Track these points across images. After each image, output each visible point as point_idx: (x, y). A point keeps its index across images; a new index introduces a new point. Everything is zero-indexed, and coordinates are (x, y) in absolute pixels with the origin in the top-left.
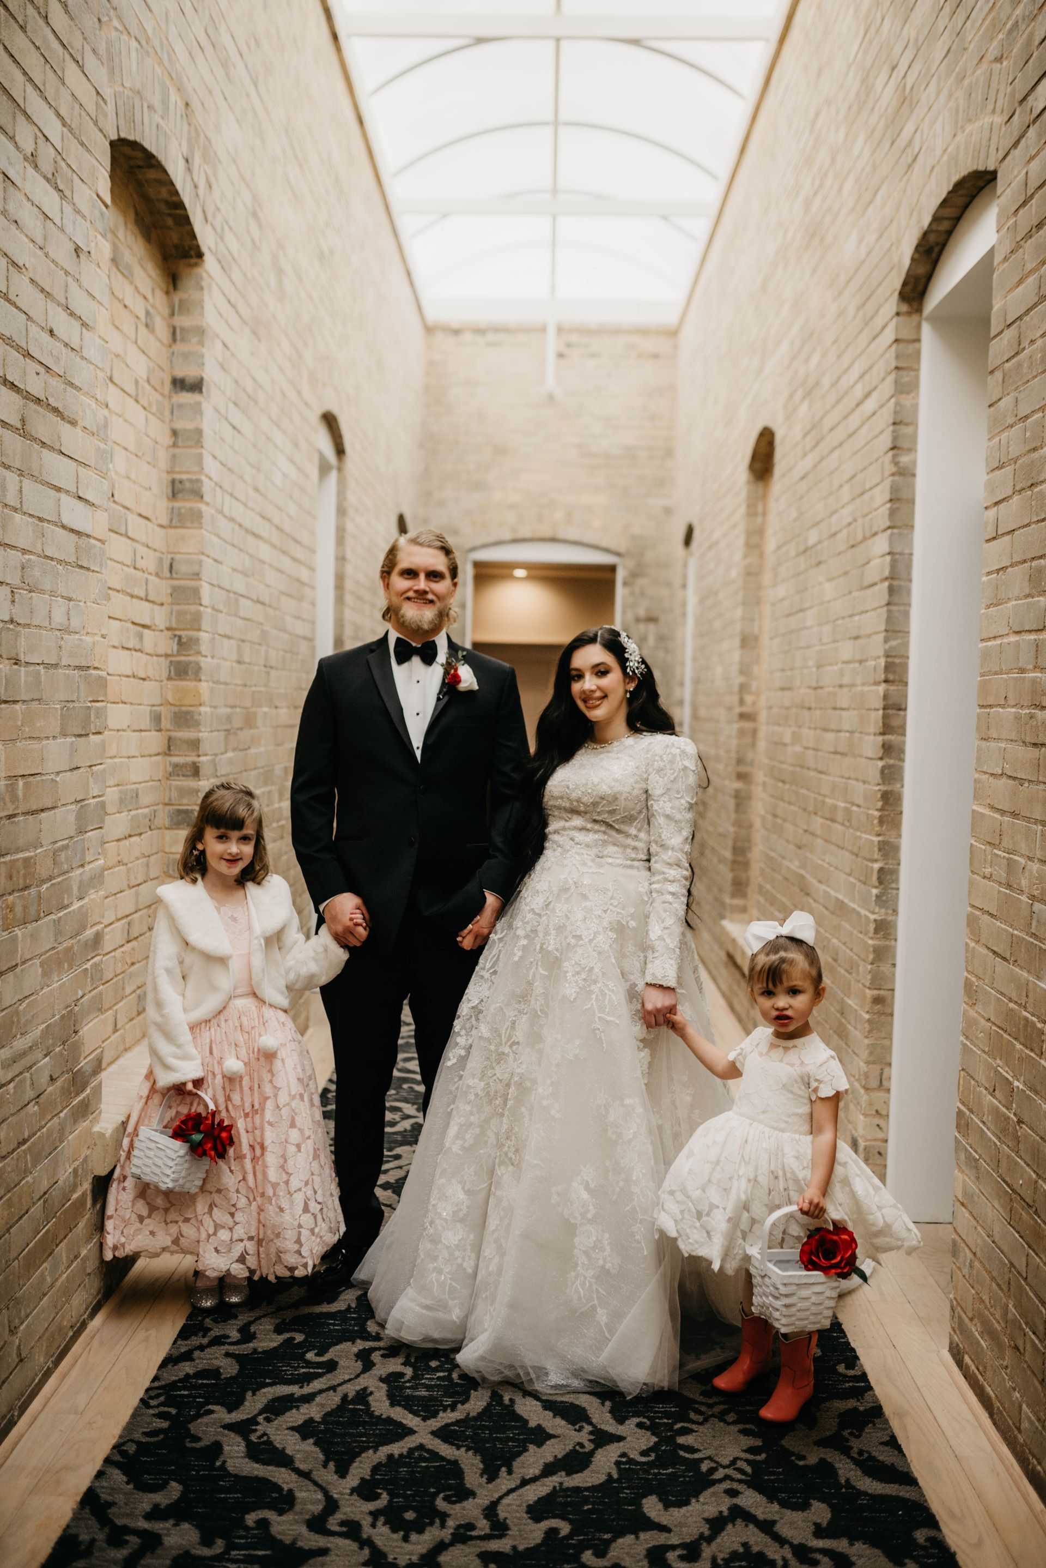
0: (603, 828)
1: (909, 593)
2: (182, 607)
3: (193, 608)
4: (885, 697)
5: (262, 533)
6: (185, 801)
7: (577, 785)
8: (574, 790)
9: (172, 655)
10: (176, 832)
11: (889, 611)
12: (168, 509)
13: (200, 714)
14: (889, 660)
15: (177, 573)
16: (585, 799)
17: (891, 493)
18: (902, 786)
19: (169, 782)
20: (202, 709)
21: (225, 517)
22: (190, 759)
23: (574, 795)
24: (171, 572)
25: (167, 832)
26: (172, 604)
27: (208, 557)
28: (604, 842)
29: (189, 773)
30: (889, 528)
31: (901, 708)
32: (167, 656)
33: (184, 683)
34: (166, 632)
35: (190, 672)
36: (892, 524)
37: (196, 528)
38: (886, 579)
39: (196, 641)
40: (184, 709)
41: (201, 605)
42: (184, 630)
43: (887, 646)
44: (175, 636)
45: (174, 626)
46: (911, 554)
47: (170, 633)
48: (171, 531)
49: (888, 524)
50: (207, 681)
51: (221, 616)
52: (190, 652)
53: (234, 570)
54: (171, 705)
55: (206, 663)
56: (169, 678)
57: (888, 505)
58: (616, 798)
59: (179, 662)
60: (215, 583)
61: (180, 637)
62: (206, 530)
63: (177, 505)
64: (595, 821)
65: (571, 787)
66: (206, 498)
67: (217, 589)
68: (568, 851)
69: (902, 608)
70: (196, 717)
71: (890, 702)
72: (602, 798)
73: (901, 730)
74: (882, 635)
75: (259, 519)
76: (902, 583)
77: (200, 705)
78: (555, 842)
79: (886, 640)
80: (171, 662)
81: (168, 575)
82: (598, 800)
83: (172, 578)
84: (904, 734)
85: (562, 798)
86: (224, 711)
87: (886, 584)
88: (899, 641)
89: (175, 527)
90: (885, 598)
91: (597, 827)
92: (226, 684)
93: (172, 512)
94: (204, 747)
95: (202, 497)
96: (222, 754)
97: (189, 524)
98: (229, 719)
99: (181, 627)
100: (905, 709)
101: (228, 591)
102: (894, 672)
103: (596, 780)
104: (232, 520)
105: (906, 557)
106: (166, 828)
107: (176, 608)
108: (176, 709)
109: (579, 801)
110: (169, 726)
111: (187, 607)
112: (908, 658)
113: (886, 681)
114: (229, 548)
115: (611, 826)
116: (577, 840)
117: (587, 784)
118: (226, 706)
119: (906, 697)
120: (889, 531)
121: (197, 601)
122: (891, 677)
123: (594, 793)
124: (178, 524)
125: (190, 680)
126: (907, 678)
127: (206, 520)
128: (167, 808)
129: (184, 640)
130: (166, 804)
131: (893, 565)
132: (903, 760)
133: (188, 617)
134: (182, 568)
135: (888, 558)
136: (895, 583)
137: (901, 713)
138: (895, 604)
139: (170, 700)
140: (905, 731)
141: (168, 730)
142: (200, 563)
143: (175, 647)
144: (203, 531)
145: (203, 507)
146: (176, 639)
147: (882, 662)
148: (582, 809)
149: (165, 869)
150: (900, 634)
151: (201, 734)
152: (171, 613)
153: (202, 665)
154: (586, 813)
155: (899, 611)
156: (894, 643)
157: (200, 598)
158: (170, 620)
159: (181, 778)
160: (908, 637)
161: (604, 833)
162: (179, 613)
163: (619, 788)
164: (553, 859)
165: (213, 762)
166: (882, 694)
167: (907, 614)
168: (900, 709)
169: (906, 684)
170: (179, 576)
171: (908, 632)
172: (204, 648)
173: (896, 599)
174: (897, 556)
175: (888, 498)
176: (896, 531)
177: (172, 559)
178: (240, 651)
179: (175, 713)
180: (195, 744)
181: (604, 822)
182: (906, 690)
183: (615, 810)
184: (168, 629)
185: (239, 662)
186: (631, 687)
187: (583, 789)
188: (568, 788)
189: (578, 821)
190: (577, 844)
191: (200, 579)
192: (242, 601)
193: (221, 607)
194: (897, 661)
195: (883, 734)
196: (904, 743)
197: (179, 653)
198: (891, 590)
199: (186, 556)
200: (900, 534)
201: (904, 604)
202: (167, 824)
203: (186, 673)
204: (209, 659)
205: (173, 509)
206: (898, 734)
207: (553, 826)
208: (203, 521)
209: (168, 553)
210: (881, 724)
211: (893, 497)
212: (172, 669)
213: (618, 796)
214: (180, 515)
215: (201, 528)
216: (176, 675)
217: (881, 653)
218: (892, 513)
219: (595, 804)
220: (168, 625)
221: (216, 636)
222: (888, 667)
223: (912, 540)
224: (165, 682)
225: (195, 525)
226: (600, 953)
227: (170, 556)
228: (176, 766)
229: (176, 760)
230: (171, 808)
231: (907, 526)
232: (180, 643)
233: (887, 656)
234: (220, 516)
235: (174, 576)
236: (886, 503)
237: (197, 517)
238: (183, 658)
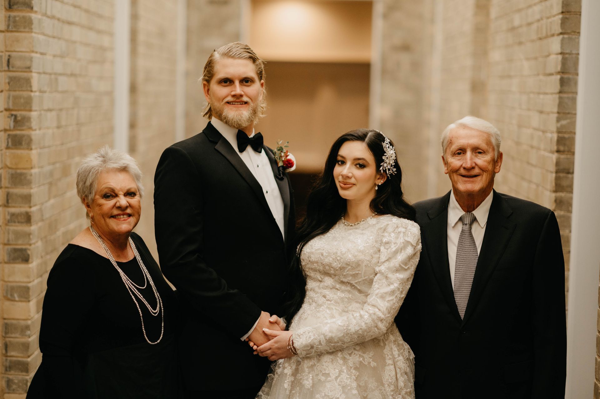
0: (349, 288)
1: (576, 83)
2: (17, 93)
3: (25, 94)
4: (558, 164)
5: (75, 19)
6: (20, 242)
7: (329, 253)
8: (327, 257)
9: (10, 130)
10: (12, 265)
11: (560, 98)
12: (6, 17)
13: (31, 175)
14: (560, 135)
15: (13, 67)
16: (335, 265)
17: (563, 7)
18: (570, 232)
19: (7, 227)
20: (33, 171)
21: (48, 17)
22: (23, 210)
23: (327, 261)
24: (8, 65)
25: (6, 266)
26: (9, 90)
27: (36, 52)
28: (349, 299)
29: (23, 220)
30: (561, 34)
31: (569, 171)
32: (5, 130)
33: (19, 152)
34: (5, 112)
35: (23, 143)
36: (563, 31)
37: (28, 32)
38: (559, 73)
39: (28, 119)
40: (19, 171)
41: (32, 91)
42: (18, 110)
43: (559, 125)
44: (12, 115)
45: (11, 107)
46: (578, 54)
47: (7, 113)
48: (9, 34)
49: (560, 31)
50: (36, 148)
51: (46, 95)
52: (24, 128)
53: (54, 56)
54: (9, 168)
55: (35, 134)
56: (8, 148)
57: (561, 16)
58: (358, 265)
59: (15, 136)
60: (41, 71)
61: (16, 116)
62: (35, 33)
63: (13, 14)
64: (342, 283)
65: (325, 254)
66: (35, 9)
67: (43, 76)
68: (321, 306)
69: (570, 95)
70: (28, 177)
71: (561, 167)
72: (348, 264)
73: (570, 188)
74: (556, 115)
75: (72, 9)
76: (571, 76)
77: (32, 168)
78: (311, 298)
79: (558, 120)
80: (9, 135)
81: (6, 68)
82: (345, 266)
83: (9, 71)
84: (571, 192)
85: (317, 262)
86: (48, 168)
87: (559, 77)
88: (568, 121)
89: (12, 31)
90: (557, 88)
91: (343, 287)
92: (49, 147)
93: (9, 20)
94: (35, 200)
95: (32, 8)
96: (46, 202)
97: (22, 30)
98: (51, 174)
99: (16, 108)
100: (573, 173)
101: (50, 74)
102: (564, 145)
103: (344, 250)
104: (53, 17)
105: (574, 56)
106: (6, 263)
107: (12, 93)
108: (13, 171)
109: (330, 265)
110: (7, 185)
111: (21, 93)
112: (575, 133)
113: (558, 151)
114: (51, 40)
115: (355, 288)
116: (328, 297)
117: (337, 253)
118: (49, 164)
119: (573, 163)
120: (561, 36)
121: (29, 89)
122: (562, 148)
123: (342, 260)
124: (14, 29)
125: (23, 149)
126: (574, 149)
127: (35, 25)
128: (7, 247)
129: (19, 118)
130: (5, 244)
131: (564, 62)
132: (571, 212)
133: (22, 101)
134: (17, 63)
135: (560, 57)
136: (566, 76)
137: (570, 176)
138: (565, 92)
139: (8, 164)
140: (572, 189)
141: (6, 188)
142: (31, 59)
143: (12, 124)
144: (33, 35)
145: (33, 16)
146: (13, 117)
147: (555, 136)
148: (332, 272)
149: (5, 295)
150: (569, 116)
151: (32, 191)
152: (9, 98)
153: (33, 138)
154: (335, 275)
155: (568, 98)
156: (564, 122)
157: (31, 86)
158: (8, 103)
159: (17, 224)
160: (575, 118)
161: (349, 292)
162: (15, 98)
163: (361, 257)
164: (309, 312)
165: (40, 210)
166: (555, 161)
167: (574, 100)
168: (568, 173)
169: (573, 154)
170: (14, 69)
171: (575, 114)
172: (34, 124)
173: (566, 89)
174: (567, 56)
175: (560, 11)
176: (566, 36)
177: (9, 56)
178: (59, 118)
179: (12, 175)
180: (27, 199)
181: (349, 283)
182: (574, 159)
183: (357, 274)
184: (6, 110)
185: (58, 127)
186: (380, 182)
187: (334, 257)
188: (322, 255)
189: (328, 281)
190: (328, 300)
191: (31, 72)
192: (62, 79)
193: (46, 88)
194: (566, 136)
195: (555, 191)
196: (571, 198)
197: (15, 128)
198: (563, 82)
199: (20, 54)
200: (570, 39)
201: (573, 93)
202: (6, 260)
203: (20, 143)
204: (37, 132)
205: (9, 17)
206: (567, 192)
207: (310, 285)
208: (33, 26)
209: (6, 51)
210: (554, 184)
211: (564, 10)
212: (10, 140)
213: (360, 263)
214: (15, 22)
215: (32, 32)
216: (12, 145)
217: (555, 129)
218: (564, 22)
219: (342, 268)
220: (6, 107)
221: (42, 112)
222: (560, 141)
223: (578, 43)
224: (4, 150)
225: (27, 30)
226: (343, 387)
227: (7, 54)
228: (13, 215)
229: (12, 210)
230: (10, 247)
231: (575, 32)
232: (16, 121)
233: (559, 132)
234: (44, 18)
235: (11, 69)
236: (558, 14)
237: (28, 24)
238: (18, 132)
